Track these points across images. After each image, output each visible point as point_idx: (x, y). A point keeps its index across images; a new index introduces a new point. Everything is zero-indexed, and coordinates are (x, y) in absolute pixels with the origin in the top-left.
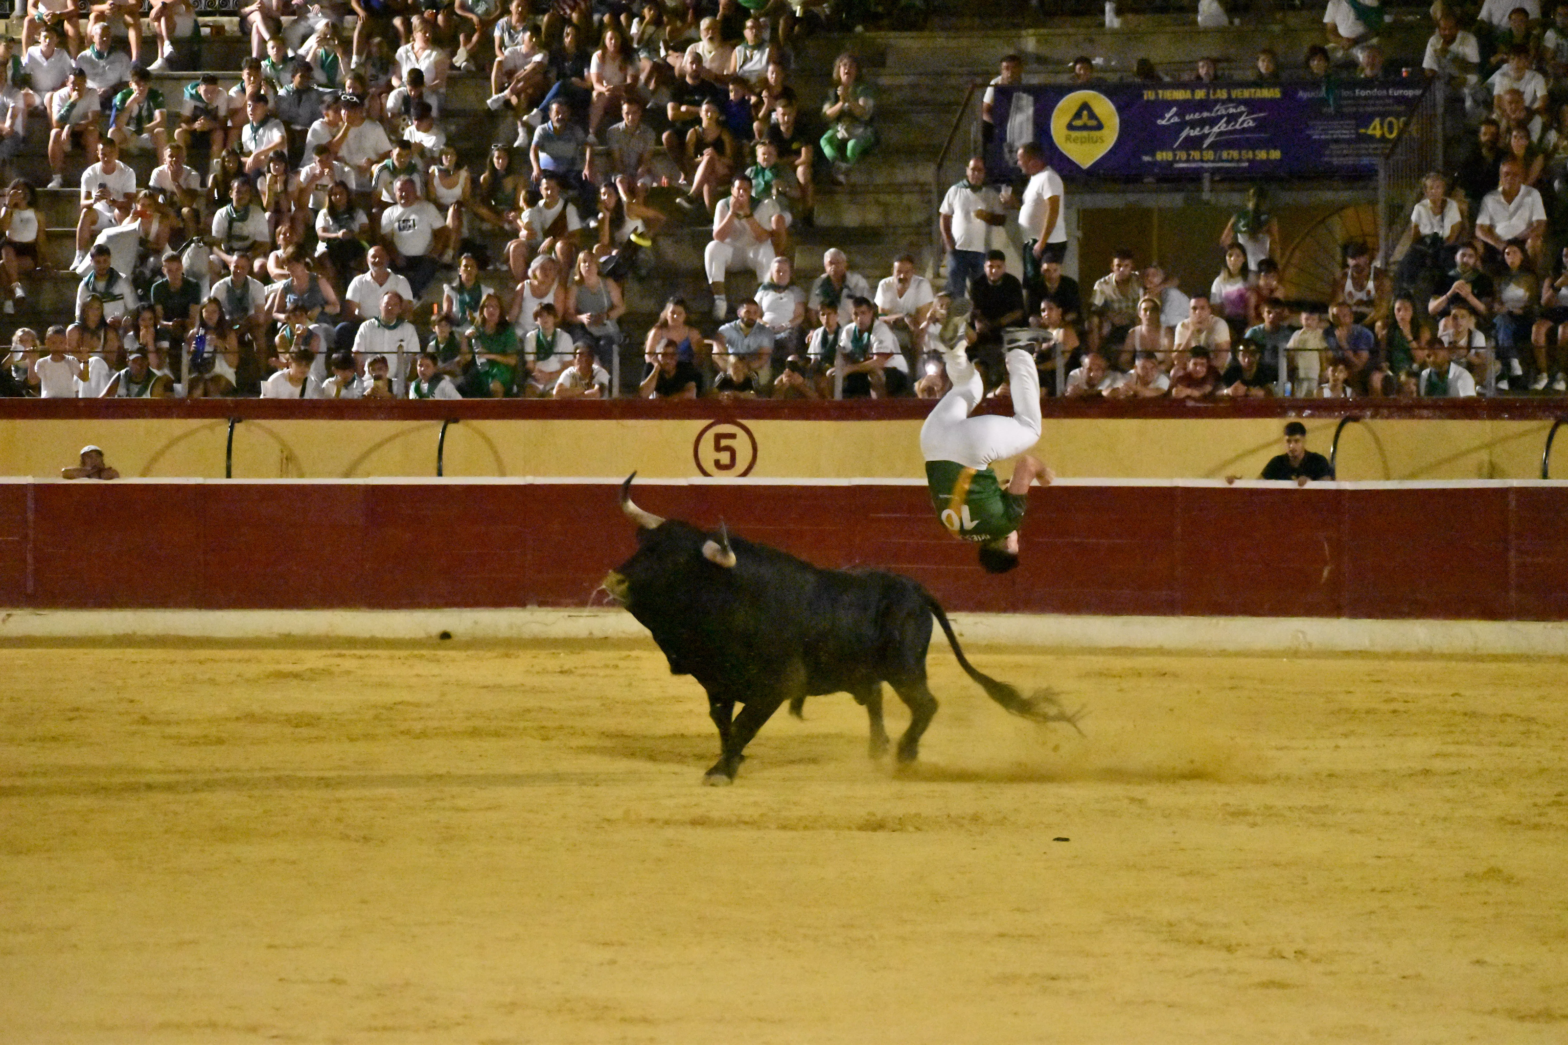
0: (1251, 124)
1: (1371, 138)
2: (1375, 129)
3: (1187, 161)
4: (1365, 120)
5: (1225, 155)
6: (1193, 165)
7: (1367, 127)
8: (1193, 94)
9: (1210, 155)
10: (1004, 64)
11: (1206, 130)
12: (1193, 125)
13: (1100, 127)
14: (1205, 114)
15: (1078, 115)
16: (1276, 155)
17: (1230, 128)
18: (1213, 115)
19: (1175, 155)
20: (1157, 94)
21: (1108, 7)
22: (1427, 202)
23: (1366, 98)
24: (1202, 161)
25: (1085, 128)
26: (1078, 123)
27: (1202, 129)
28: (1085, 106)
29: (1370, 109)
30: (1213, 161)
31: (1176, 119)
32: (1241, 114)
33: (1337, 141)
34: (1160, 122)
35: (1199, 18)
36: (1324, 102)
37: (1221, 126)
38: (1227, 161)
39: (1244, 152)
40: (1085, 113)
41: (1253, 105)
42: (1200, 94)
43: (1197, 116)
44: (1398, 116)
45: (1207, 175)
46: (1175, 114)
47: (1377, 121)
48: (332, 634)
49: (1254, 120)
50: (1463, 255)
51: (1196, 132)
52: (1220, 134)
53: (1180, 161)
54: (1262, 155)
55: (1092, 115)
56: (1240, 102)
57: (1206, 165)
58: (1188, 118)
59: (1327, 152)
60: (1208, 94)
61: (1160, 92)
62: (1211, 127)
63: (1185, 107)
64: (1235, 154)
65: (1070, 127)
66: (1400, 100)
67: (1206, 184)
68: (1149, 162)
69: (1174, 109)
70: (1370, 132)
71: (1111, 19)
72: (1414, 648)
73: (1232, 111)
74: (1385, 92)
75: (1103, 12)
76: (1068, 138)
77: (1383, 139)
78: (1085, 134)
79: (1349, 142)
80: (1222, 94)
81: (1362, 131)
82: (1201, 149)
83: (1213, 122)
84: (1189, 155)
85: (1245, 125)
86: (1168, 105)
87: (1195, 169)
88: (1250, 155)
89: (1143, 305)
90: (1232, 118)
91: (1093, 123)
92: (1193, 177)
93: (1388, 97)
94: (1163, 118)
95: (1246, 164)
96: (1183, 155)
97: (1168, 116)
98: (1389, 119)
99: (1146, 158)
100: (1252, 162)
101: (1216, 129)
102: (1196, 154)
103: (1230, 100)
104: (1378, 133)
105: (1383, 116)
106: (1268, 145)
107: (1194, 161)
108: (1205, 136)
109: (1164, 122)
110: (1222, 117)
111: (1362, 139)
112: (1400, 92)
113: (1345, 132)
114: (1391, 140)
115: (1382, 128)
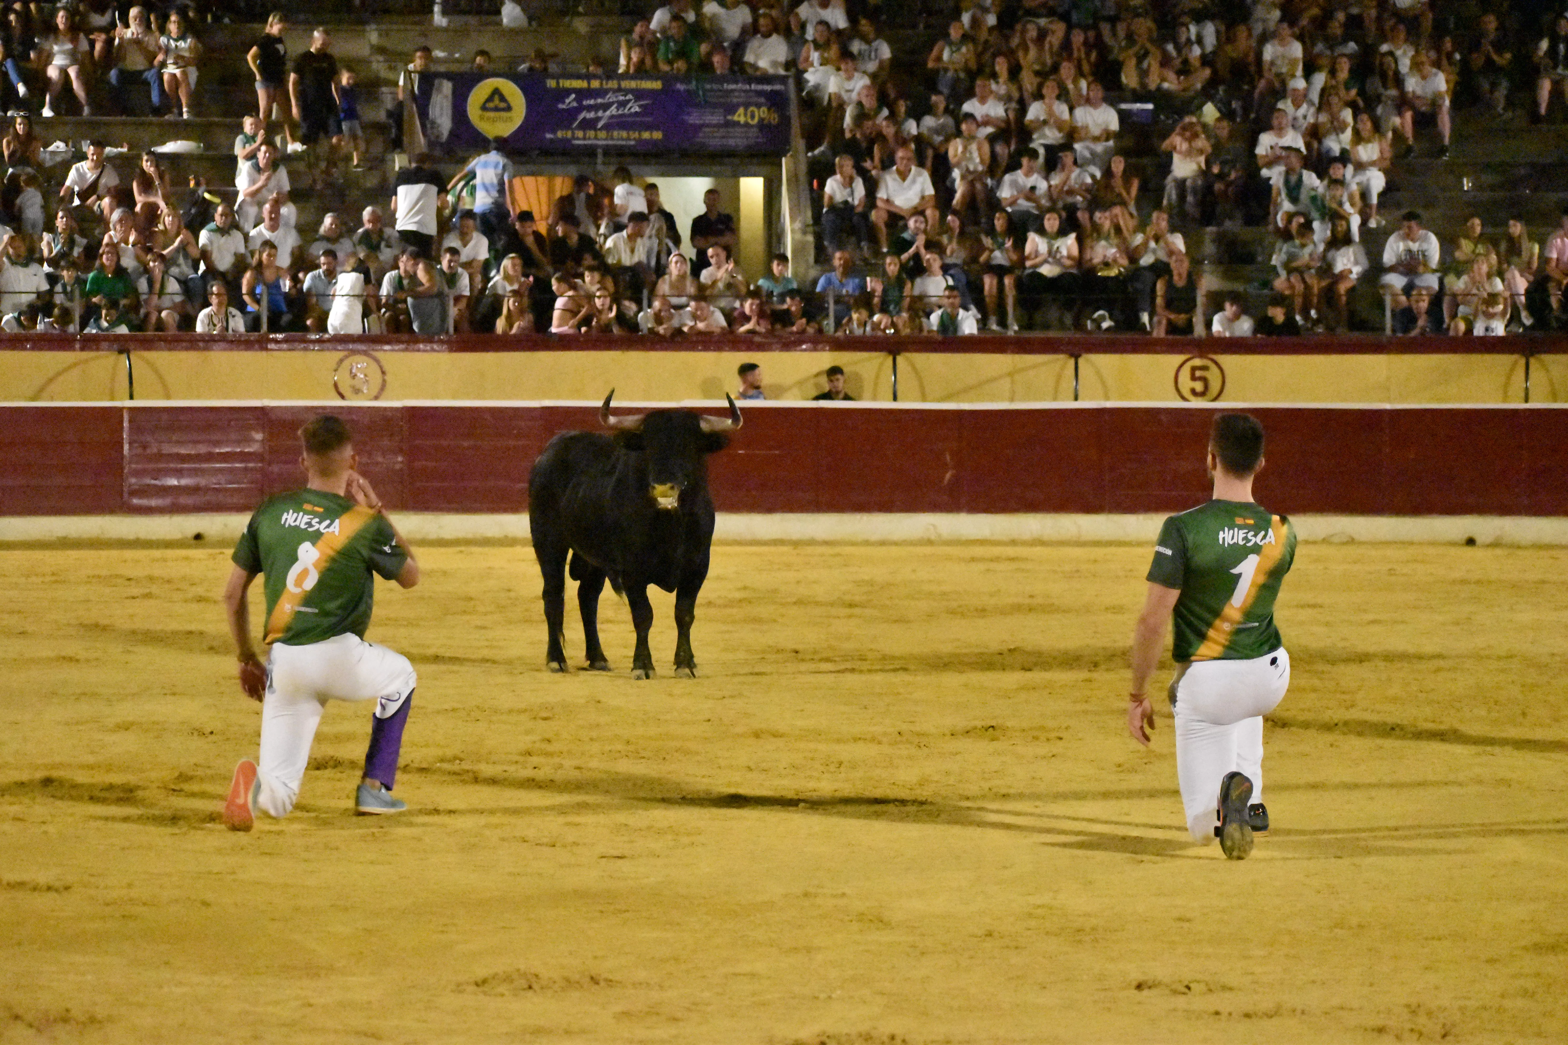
0: (637, 109)
1: (738, 123)
2: (740, 116)
3: (584, 139)
4: (732, 109)
5: (615, 134)
6: (590, 142)
7: (734, 114)
8: (589, 83)
9: (602, 134)
10: (418, 54)
11: (600, 114)
12: (590, 108)
13: (509, 108)
14: (599, 101)
15: (490, 99)
16: (658, 135)
17: (620, 112)
18: (606, 101)
19: (573, 134)
20: (558, 83)
21: (437, 8)
22: (838, 177)
23: (732, 91)
24: (596, 138)
25: (497, 109)
26: (491, 105)
27: (596, 112)
28: (496, 92)
29: (735, 100)
30: (606, 139)
31: (575, 104)
32: (629, 101)
33: (708, 126)
34: (561, 106)
35: (505, 21)
36: (696, 93)
37: (613, 111)
38: (618, 139)
39: (631, 133)
40: (496, 97)
41: (639, 94)
42: (595, 84)
43: (592, 102)
44: (758, 106)
45: (600, 151)
46: (575, 99)
47: (741, 110)
48: (102, 536)
49: (640, 106)
50: (916, 221)
51: (592, 115)
52: (612, 117)
53: (578, 139)
54: (646, 135)
55: (503, 99)
56: (627, 92)
57: (600, 143)
58: (584, 103)
59: (701, 135)
60: (601, 84)
61: (561, 81)
62: (605, 111)
63: (581, 94)
64: (624, 134)
65: (484, 108)
66: (760, 93)
67: (600, 159)
68: (551, 140)
69: (573, 96)
70: (736, 118)
71: (439, 19)
72: (1026, 536)
73: (621, 98)
74: (748, 87)
75: (431, 12)
76: (481, 118)
77: (747, 125)
78: (497, 114)
79: (715, 126)
80: (613, 84)
81: (729, 117)
82: (595, 129)
83: (606, 107)
84: (585, 135)
85: (633, 110)
86: (568, 92)
87: (591, 145)
88: (636, 135)
89: (674, 259)
90: (622, 104)
91: (503, 105)
92: (590, 152)
93: (751, 90)
94: (564, 103)
95: (632, 143)
96: (580, 134)
97: (567, 101)
98: (752, 108)
99: (549, 136)
100: (640, 141)
101: (608, 113)
102: (591, 133)
103: (619, 90)
104: (742, 120)
105: (747, 106)
106: (649, 127)
107: (589, 139)
108: (598, 119)
109: (564, 107)
110: (613, 103)
111: (729, 124)
112: (760, 87)
113: (715, 118)
114: (752, 126)
115: (745, 115)
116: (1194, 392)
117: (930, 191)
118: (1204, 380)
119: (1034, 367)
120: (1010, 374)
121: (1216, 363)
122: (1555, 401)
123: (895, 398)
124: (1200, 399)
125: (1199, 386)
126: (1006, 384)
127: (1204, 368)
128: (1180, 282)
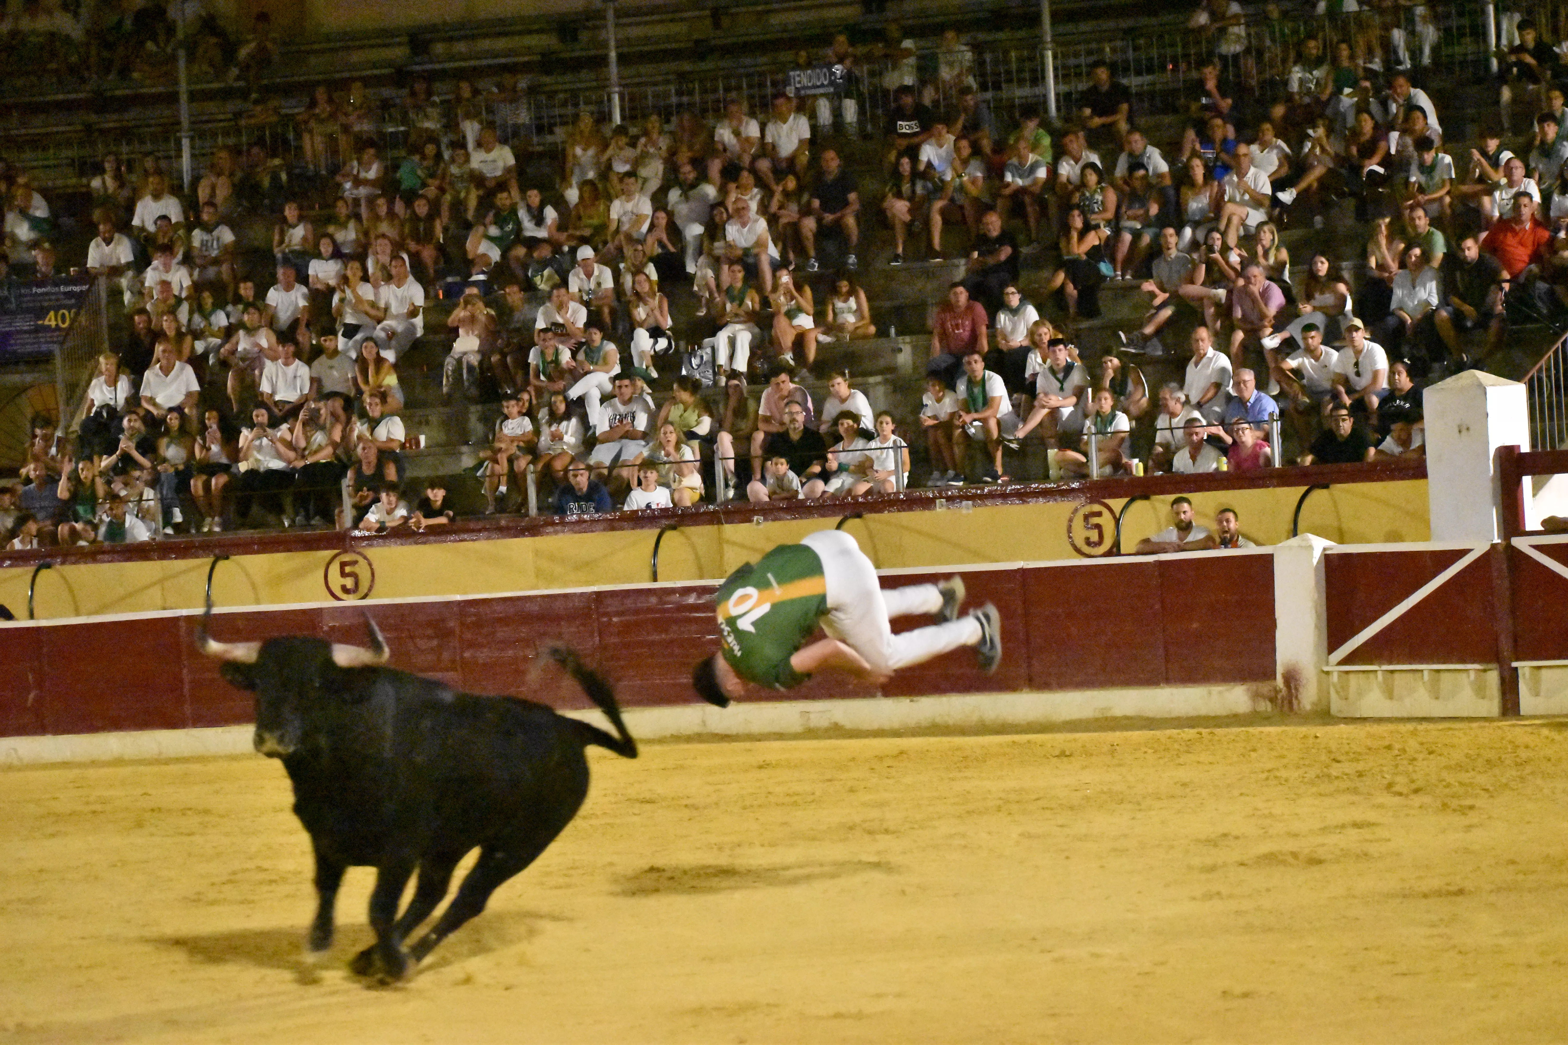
1: (48, 328)
2: (51, 320)
4: (42, 313)
7: (44, 319)
22: (103, 377)
23: (42, 294)
29: (46, 304)
33: (19, 332)
36: (7, 299)
44: (69, 308)
47: (52, 313)
50: (130, 421)
59: (12, 342)
66: (70, 295)
70: (46, 323)
72: (108, 757)
74: (57, 289)
77: (58, 328)
79: (29, 332)
81: (40, 322)
93: (60, 293)
98: (62, 311)
104: (53, 323)
105: (57, 309)
111: (38, 330)
112: (69, 289)
113: (22, 324)
114: (64, 329)
115: (56, 320)
116: (345, 589)
117: (195, 387)
118: (353, 575)
119: (185, 572)
120: (161, 581)
121: (365, 558)
122: (701, 577)
123: (32, 616)
124: (351, 596)
125: (349, 582)
126: (156, 592)
127: (355, 563)
128: (368, 470)
